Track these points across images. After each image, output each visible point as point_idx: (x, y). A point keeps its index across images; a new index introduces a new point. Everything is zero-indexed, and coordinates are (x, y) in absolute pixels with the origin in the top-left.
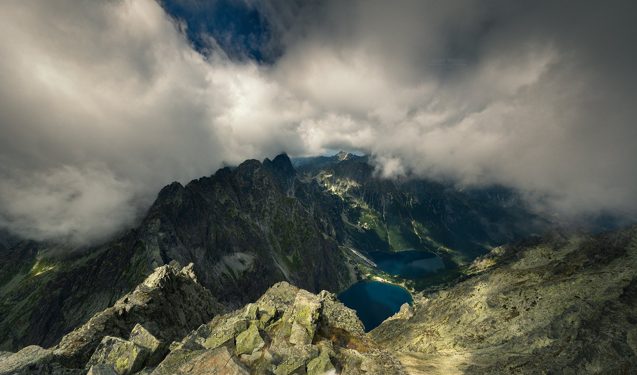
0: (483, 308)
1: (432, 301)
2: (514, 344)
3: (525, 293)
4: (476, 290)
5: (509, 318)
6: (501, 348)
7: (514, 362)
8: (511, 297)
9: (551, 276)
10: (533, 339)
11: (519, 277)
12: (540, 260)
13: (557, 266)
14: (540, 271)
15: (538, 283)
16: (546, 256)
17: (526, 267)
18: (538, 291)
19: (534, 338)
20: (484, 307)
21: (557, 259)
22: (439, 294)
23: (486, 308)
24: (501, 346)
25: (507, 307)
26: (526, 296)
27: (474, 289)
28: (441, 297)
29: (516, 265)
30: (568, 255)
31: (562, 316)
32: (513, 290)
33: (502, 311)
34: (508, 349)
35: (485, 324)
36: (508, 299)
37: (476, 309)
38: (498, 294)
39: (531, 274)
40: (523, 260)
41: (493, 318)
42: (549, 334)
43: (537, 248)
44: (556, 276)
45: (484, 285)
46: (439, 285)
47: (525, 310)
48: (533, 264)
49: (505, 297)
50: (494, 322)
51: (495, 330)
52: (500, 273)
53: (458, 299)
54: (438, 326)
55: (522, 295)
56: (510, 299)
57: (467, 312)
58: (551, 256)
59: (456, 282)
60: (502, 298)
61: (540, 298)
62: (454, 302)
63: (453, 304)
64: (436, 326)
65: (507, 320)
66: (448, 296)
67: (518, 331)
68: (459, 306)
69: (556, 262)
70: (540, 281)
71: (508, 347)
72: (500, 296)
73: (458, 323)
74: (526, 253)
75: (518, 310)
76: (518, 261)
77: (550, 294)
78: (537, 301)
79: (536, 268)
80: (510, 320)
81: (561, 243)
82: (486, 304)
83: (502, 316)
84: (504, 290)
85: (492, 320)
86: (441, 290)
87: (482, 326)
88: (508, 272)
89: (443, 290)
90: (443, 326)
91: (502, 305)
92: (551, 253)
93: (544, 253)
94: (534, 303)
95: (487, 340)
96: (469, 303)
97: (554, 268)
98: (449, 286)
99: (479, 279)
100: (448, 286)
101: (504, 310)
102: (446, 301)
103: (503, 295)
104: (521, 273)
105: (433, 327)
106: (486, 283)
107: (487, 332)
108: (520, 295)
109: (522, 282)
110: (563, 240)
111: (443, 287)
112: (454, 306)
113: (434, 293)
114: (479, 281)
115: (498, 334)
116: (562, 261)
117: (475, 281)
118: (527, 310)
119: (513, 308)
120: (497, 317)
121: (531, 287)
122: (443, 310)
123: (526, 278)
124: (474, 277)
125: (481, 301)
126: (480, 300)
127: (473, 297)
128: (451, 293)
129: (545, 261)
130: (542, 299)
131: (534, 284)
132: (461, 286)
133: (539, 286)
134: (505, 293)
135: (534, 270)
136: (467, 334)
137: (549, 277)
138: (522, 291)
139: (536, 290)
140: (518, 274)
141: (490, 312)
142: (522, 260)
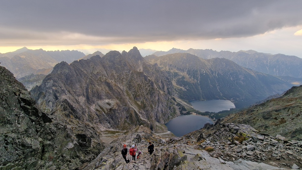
0: (259, 120)
5: (278, 124)
8: (281, 113)
25: (277, 119)
27: (254, 110)
29: (286, 97)
33: (273, 121)
35: (260, 128)
36: (278, 114)
37: (254, 120)
39: (298, 100)
40: (292, 93)
41: (266, 125)
45: (261, 107)
47: (291, 119)
48: (298, 95)
52: (274, 101)
53: (242, 117)
55: (290, 111)
65: (276, 125)
67: (285, 131)
68: (242, 120)
72: (273, 113)
75: (286, 120)
78: (301, 114)
82: (262, 118)
83: (273, 124)
88: (280, 100)
91: (274, 118)
94: (298, 115)
96: (250, 118)
104: (291, 100)
112: (239, 120)
119: (281, 119)
120: (269, 125)
121: (297, 106)
123: (293, 102)
125: (258, 116)
131: (300, 105)
134: (277, 111)
135: (300, 98)
139: (300, 108)
140: (287, 101)
141: (264, 122)
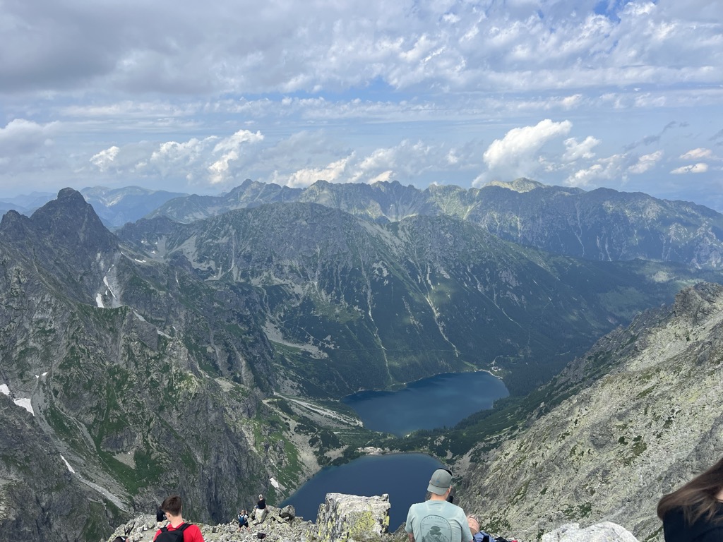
0: (585, 453)
1: (490, 465)
2: (640, 501)
3: (653, 408)
4: (571, 424)
5: (630, 459)
6: (621, 514)
7: (644, 531)
8: (631, 421)
9: (692, 370)
10: (671, 483)
11: (644, 383)
12: (674, 345)
13: (700, 351)
14: (674, 365)
15: (673, 386)
16: (682, 336)
17: (653, 363)
18: (674, 400)
19: (672, 481)
20: (587, 451)
21: (699, 340)
22: (502, 450)
23: (592, 450)
24: (621, 511)
25: (625, 441)
26: (655, 414)
27: (567, 422)
28: (506, 455)
29: (636, 362)
30: (714, 329)
31: (711, 433)
32: (633, 408)
33: (618, 449)
34: (632, 513)
35: (592, 480)
36: (626, 425)
37: (574, 457)
38: (610, 421)
39: (662, 374)
40: (646, 351)
41: (603, 466)
42: (694, 467)
43: (668, 325)
44: (699, 368)
45: (583, 410)
46: (500, 431)
47: (655, 437)
48: (662, 355)
49: (621, 423)
50: (606, 472)
51: (610, 486)
52: (611, 382)
53: (540, 449)
54: (505, 511)
55: (649, 413)
56: (630, 425)
57: (557, 468)
58: (691, 336)
59: (533, 417)
60: (618, 427)
61: (677, 410)
62: (532, 457)
63: (531, 461)
64: (501, 512)
65: (627, 462)
66: (520, 449)
67: (647, 475)
68: (542, 461)
69: (698, 343)
70: (675, 382)
71: (632, 510)
72: (614, 424)
73: (543, 492)
74: (651, 338)
75: (645, 440)
76: (638, 354)
77: (692, 400)
78: (673, 417)
79: (668, 360)
80: (632, 463)
81: (703, 311)
82: (590, 444)
83: (619, 459)
84: (619, 411)
85: (602, 470)
86: (505, 440)
87: (587, 485)
88: (624, 378)
89: (509, 439)
90: (516, 507)
91: (618, 439)
92: (689, 330)
93: (679, 332)
94: (669, 422)
95: (597, 509)
96: (561, 452)
97: (696, 355)
98: (521, 428)
99: (575, 401)
100: (518, 430)
101: (621, 447)
102: (517, 460)
103: (617, 420)
104: (646, 375)
105: (496, 516)
106: (587, 407)
107: (595, 495)
108: (646, 413)
109: (649, 391)
110: (707, 305)
111: (509, 434)
112: (533, 464)
113: (492, 450)
114: (575, 405)
115: (615, 492)
116: (706, 341)
117: (567, 409)
118: (659, 436)
119: (635, 439)
120: (610, 464)
121: (662, 395)
122: (512, 477)
123: (653, 381)
124: (566, 401)
125: (581, 441)
126: (579, 441)
127: (567, 438)
128: (525, 441)
129: (682, 346)
130: (679, 411)
131: (667, 388)
132: (543, 423)
133: (674, 391)
134: (620, 417)
135: (666, 365)
136: (561, 508)
137: (689, 372)
138: (648, 407)
139: (670, 399)
140: (640, 379)
141: (598, 458)
142: (644, 351)
